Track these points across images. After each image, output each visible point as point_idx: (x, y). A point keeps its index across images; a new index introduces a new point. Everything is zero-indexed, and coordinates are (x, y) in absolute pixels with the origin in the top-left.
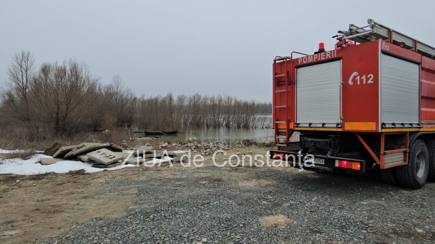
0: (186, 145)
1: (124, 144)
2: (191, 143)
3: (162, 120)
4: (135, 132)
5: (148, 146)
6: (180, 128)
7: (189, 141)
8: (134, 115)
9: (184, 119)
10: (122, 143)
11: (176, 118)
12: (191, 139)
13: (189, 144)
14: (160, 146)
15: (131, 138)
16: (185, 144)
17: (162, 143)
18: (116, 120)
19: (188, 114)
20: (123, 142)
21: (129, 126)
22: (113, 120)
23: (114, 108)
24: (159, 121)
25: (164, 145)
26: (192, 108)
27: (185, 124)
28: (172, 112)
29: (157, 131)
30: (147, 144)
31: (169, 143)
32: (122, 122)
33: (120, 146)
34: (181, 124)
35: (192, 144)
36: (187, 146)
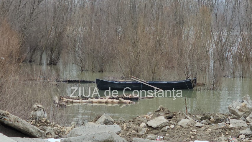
0: (222, 125)
1: (39, 113)
2: (238, 117)
3: (151, 44)
4: (70, 82)
5: (106, 123)
6: (204, 71)
7: (233, 112)
8: (69, 30)
9: (217, 44)
10: (32, 113)
11: (192, 40)
12: (237, 106)
13: (233, 123)
14: (143, 124)
15: (56, 98)
16: (218, 121)
17: (150, 114)
18: (15, 43)
19: (230, 29)
20: (35, 110)
21: (52, 63)
22: (8, 44)
23: (12, 8)
24: (140, 47)
25: (154, 123)
26: (243, 9)
27: (221, 58)
28: (180, 22)
29: (133, 80)
30: (103, 118)
31: (169, 118)
32: (34, 49)
33: (27, 119)
34: (207, 59)
35: (241, 123)
36: (225, 129)
